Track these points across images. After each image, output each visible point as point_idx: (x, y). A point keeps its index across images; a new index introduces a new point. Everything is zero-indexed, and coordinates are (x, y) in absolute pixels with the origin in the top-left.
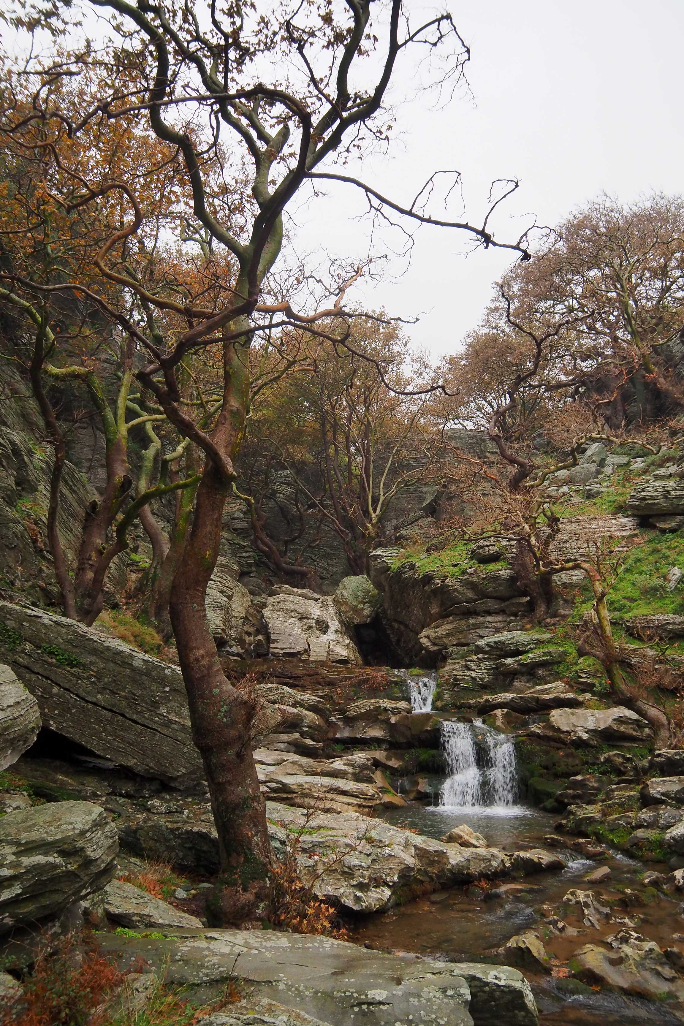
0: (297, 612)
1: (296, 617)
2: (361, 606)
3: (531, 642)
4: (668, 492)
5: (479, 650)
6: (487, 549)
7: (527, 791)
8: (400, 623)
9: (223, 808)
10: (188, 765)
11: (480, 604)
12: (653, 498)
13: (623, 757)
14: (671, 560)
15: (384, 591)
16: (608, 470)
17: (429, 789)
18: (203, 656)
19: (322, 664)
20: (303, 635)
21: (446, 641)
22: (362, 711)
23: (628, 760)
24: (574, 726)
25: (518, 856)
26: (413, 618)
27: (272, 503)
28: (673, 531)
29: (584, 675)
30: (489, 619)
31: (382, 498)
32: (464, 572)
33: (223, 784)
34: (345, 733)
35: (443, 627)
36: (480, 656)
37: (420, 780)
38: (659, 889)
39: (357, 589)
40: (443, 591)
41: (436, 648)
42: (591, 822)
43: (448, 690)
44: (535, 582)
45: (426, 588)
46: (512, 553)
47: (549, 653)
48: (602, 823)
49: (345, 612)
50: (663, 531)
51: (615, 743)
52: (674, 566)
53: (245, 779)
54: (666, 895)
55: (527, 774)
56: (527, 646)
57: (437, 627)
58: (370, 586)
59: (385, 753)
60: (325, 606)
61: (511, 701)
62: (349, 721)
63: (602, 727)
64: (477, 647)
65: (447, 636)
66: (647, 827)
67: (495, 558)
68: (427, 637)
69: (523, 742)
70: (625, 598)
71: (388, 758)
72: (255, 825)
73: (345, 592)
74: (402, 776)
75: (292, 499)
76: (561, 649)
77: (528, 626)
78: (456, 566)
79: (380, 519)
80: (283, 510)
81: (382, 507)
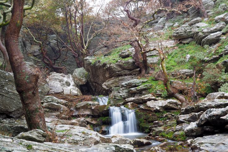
0: (59, 79)
1: (58, 81)
2: (82, 78)
3: (140, 82)
4: (186, 30)
5: (123, 86)
6: (125, 53)
7: (139, 128)
8: (96, 83)
9: (28, 112)
10: (16, 107)
11: (123, 72)
12: (181, 32)
13: (171, 115)
14: (187, 53)
15: (90, 72)
16: (166, 27)
17: (106, 130)
18: (18, 59)
19: (68, 95)
20: (61, 87)
21: (111, 86)
22: (82, 105)
23: (173, 116)
24: (155, 105)
25: (136, 140)
26: (100, 80)
27: (49, 47)
28: (188, 44)
29: (158, 92)
30: (126, 77)
31: (88, 40)
32: (117, 62)
33: (28, 104)
34: (76, 113)
35: (110, 81)
36: (123, 88)
37: (103, 127)
38: (183, 146)
39: (80, 72)
40: (110, 69)
41: (108, 88)
42: (160, 132)
43: (112, 100)
44: (141, 63)
45: (104, 68)
46: (133, 54)
47: (147, 85)
48: (164, 132)
49: (76, 81)
50: (184, 44)
51: (168, 111)
52: (188, 54)
53: (36, 102)
54: (185, 148)
55: (139, 122)
56: (139, 84)
57: (108, 81)
58: (85, 71)
59: (91, 119)
60: (69, 77)
61: (134, 100)
62: (77, 109)
63: (164, 105)
64: (122, 85)
65: (112, 84)
66: (179, 131)
67: (127, 56)
68: (105, 85)
69: (138, 112)
70: (171, 66)
71: (92, 121)
72: (40, 118)
73: (76, 74)
74: (97, 126)
75: (56, 45)
76: (150, 84)
77: (139, 78)
78: (114, 60)
79: (87, 48)
80: (53, 49)
81: (88, 44)
